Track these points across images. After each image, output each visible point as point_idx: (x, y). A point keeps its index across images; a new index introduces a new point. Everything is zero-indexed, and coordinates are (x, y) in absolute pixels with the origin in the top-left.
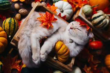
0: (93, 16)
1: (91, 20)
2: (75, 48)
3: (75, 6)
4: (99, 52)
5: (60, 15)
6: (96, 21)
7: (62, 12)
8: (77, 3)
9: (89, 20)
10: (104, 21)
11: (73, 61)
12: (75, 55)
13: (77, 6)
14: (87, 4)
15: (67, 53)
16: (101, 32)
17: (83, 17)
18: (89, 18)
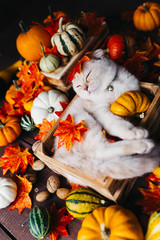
0: (62, 52)
1: (69, 57)
2: (122, 82)
3: (40, 87)
4: (130, 42)
5: (59, 114)
6: (71, 47)
7: (53, 109)
8: (33, 84)
9: (68, 61)
10: (71, 33)
11: (148, 86)
12: (136, 81)
13: (42, 83)
14: (38, 65)
15: (132, 95)
16: (92, 38)
17: (62, 71)
18: (65, 60)
